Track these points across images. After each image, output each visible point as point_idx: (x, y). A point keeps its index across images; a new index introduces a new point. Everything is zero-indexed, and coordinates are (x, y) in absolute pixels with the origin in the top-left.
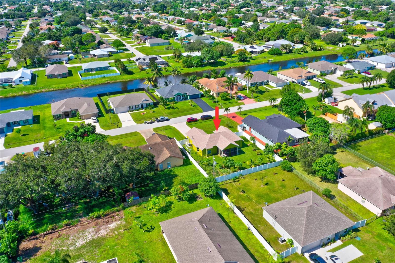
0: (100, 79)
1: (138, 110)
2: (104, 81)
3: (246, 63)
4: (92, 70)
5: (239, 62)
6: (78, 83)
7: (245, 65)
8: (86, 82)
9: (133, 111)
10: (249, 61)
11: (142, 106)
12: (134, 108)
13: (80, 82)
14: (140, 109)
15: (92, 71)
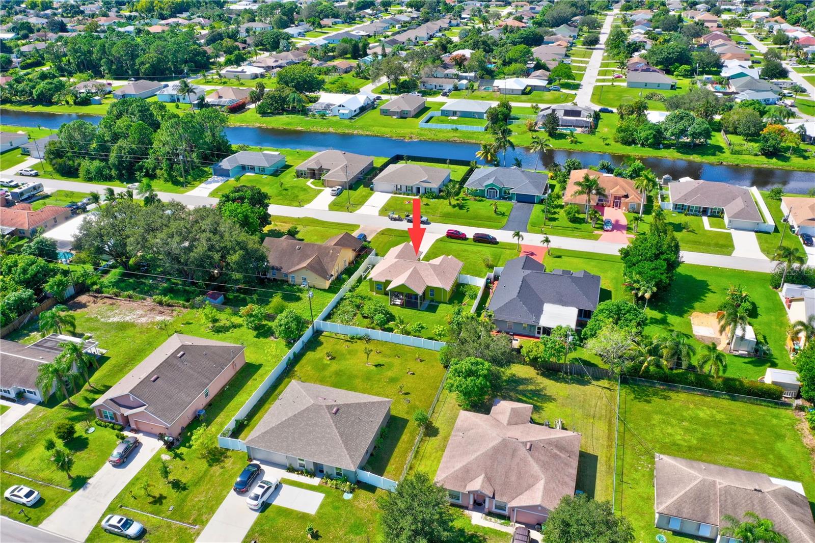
0: (447, 132)
1: (408, 195)
2: (452, 136)
3: (774, 160)
4: (454, 113)
5: (756, 155)
6: (410, 130)
7: (765, 166)
8: (422, 132)
9: (400, 194)
10: (786, 159)
11: (418, 189)
12: (404, 189)
13: (413, 131)
14: (412, 194)
15: (453, 115)
